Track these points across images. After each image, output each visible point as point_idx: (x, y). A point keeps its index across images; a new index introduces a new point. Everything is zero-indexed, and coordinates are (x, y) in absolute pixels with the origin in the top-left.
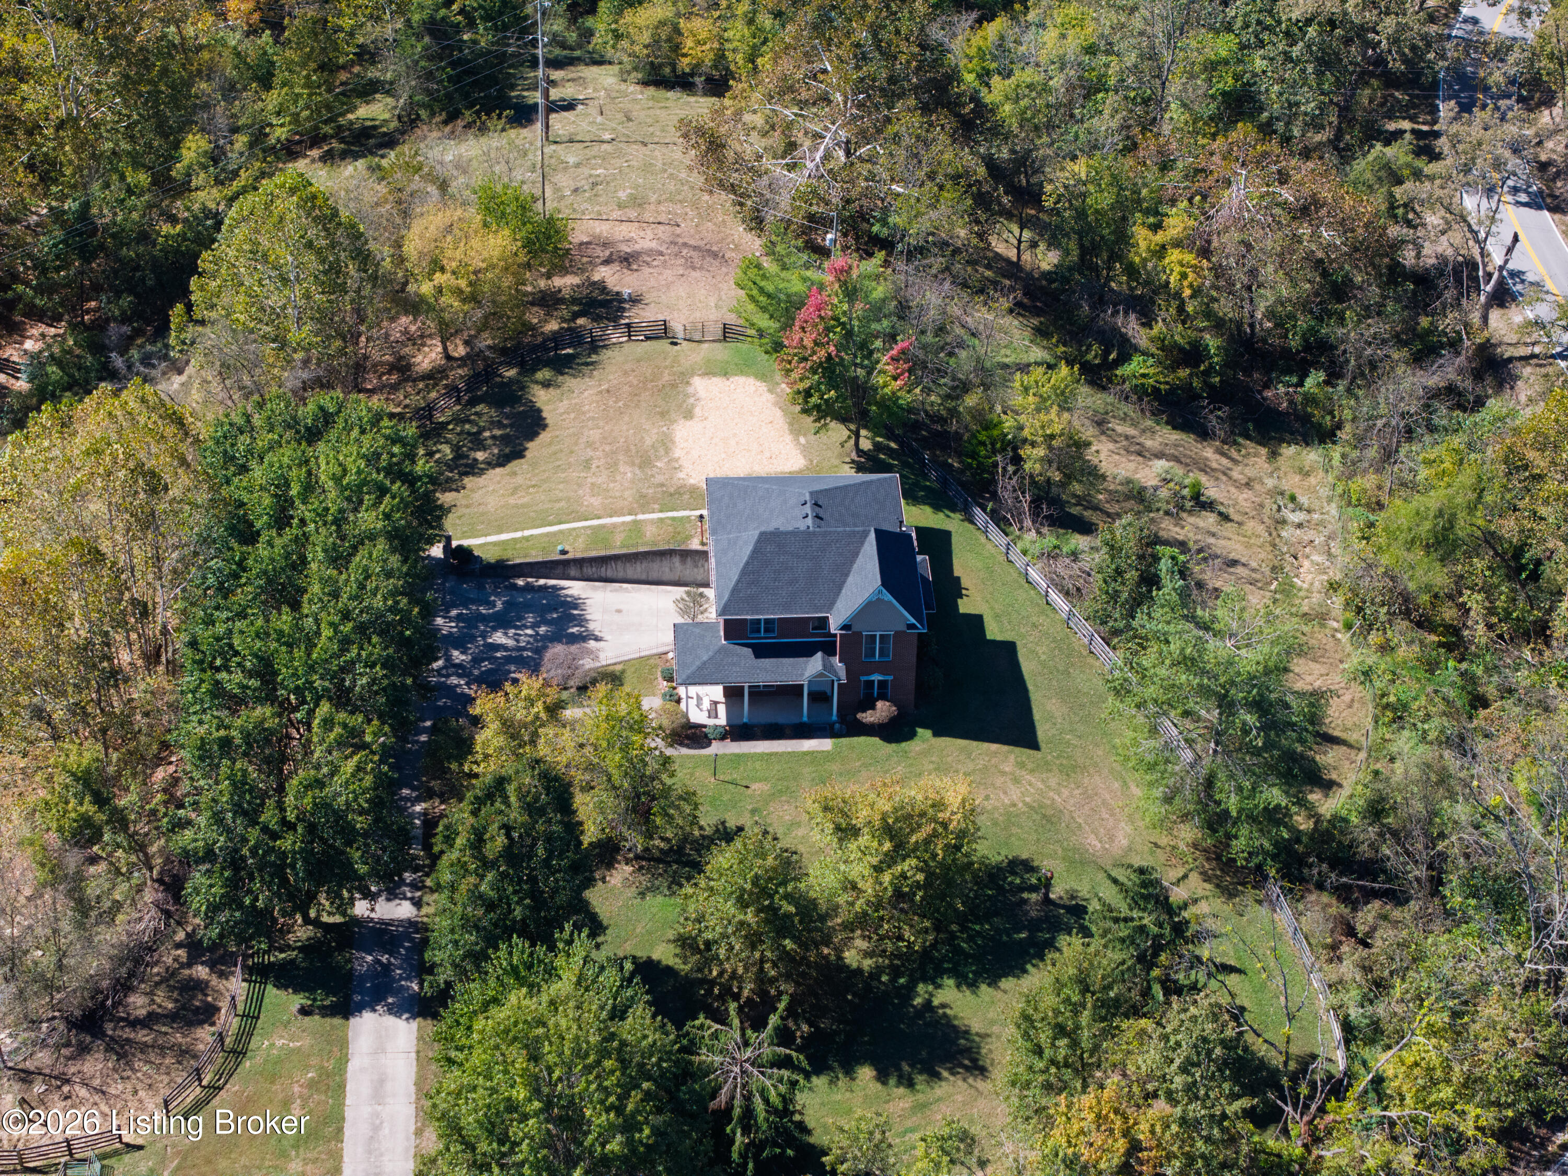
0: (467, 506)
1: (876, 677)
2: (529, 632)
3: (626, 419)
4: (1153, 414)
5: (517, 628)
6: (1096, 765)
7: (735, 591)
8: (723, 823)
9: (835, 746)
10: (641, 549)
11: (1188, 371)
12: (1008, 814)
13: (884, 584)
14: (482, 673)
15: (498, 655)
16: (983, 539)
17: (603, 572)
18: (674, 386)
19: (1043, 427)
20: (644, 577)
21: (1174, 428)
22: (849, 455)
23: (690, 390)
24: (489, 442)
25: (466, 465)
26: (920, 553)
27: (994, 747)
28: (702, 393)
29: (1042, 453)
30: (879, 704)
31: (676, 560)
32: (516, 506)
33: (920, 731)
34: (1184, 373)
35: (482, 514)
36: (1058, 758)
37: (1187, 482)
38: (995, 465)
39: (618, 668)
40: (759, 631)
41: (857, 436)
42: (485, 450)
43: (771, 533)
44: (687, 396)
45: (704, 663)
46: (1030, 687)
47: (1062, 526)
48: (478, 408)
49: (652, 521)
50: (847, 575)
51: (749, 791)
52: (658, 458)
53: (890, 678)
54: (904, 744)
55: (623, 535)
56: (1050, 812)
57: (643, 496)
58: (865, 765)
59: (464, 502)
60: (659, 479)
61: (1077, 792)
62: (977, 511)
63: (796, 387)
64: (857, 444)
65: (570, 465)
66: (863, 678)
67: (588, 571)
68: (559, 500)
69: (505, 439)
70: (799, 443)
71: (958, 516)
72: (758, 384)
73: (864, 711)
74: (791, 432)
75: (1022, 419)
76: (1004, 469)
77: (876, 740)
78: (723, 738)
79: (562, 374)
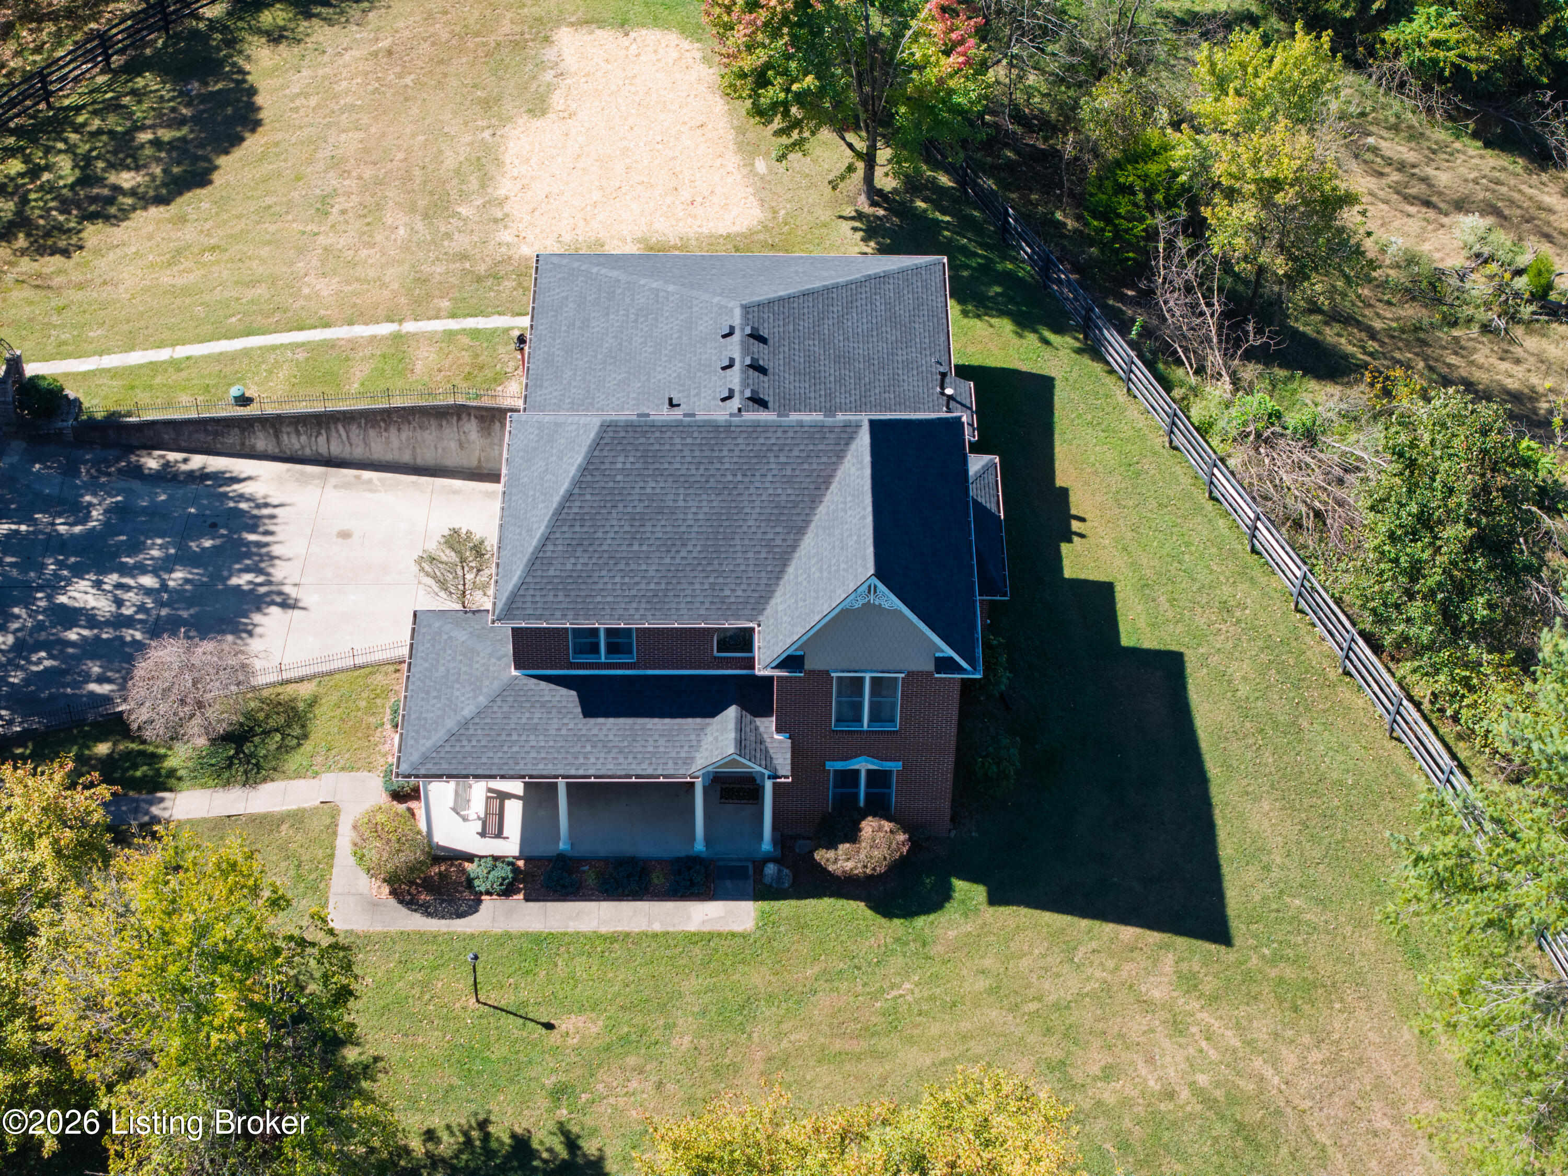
0: (80, 286)
1: (863, 765)
2: (148, 581)
3: (415, 111)
4: (1450, 118)
5: (124, 570)
6: (1358, 979)
7: (537, 561)
8: (483, 1125)
9: (764, 920)
10: (398, 402)
11: (1518, 35)
12: (1155, 1120)
13: (881, 572)
14: (32, 678)
15: (72, 635)
16: (1120, 394)
17: (322, 445)
18: (518, 45)
19: (1255, 163)
20: (406, 458)
21: (1488, 145)
22: (852, 201)
23: (550, 54)
24: (148, 151)
25: (94, 199)
26: (977, 448)
27: (1128, 933)
28: (570, 62)
29: (1250, 217)
30: (868, 826)
31: (472, 427)
32: (172, 291)
33: (959, 885)
34: (1509, 39)
35: (104, 306)
36: (1273, 961)
37: (1523, 260)
38: (1152, 235)
39: (306, 690)
40: (595, 649)
41: (870, 160)
42: (137, 168)
43: (630, 426)
44: (541, 66)
45: (465, 724)
46: (1213, 769)
47: (1286, 364)
48: (140, 82)
49: (430, 337)
50: (801, 531)
51: (553, 1038)
52: (464, 197)
53: (895, 766)
54: (920, 921)
55: (367, 367)
56: (1253, 1115)
57: (422, 281)
58: (829, 976)
59: (76, 277)
60: (462, 242)
61: (1316, 1056)
62: (1111, 336)
63: (736, 65)
64: (869, 178)
65: (290, 204)
66: (833, 766)
67: (293, 442)
68: (253, 283)
69: (178, 148)
70: (753, 172)
71: (1065, 343)
72: (686, 44)
73: (832, 845)
74: (741, 147)
75: (1212, 140)
76: (1170, 245)
77: (859, 908)
78: (507, 891)
79: (309, 16)
